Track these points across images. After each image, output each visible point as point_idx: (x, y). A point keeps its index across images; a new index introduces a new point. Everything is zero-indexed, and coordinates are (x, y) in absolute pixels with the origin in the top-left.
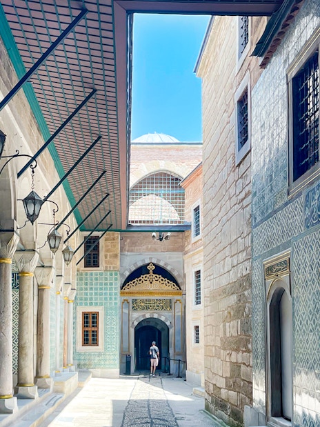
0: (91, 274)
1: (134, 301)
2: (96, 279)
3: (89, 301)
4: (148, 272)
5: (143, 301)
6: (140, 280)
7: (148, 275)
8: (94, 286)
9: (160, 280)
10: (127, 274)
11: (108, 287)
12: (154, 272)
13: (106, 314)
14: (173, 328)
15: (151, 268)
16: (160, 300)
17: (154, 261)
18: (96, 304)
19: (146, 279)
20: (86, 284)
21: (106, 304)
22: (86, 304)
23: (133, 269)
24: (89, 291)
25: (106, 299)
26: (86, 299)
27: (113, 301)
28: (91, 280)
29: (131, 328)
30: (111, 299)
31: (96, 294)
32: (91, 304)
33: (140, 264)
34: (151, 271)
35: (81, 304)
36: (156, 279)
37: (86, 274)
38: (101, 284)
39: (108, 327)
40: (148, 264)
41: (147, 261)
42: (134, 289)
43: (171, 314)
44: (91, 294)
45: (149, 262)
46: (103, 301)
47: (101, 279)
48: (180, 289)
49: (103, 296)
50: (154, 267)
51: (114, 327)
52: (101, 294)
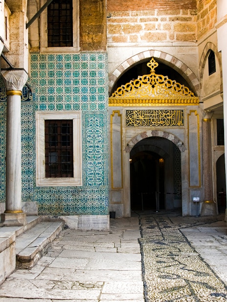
0: (60, 57)
1: (129, 113)
2: (68, 66)
3: (55, 103)
4: (148, 71)
5: (142, 113)
6: (137, 83)
7: (148, 76)
8: (64, 78)
9: (166, 82)
10: (118, 73)
11: (89, 78)
12: (158, 71)
13: (85, 124)
14: (187, 151)
15: (152, 65)
16: (166, 112)
17: (157, 55)
18: (68, 107)
19: (146, 81)
20: (51, 74)
21: (85, 106)
22: (51, 107)
23: (127, 66)
24: (55, 86)
25: (85, 98)
26: (51, 99)
27: (97, 102)
28: (60, 67)
29: (124, 152)
30: (93, 98)
31: (67, 90)
32: (60, 107)
33: (137, 59)
34: (153, 70)
35: (43, 107)
36: (160, 81)
37: (51, 58)
38: (76, 74)
39: (88, 145)
40: (148, 60)
41: (147, 55)
42: (127, 96)
43: (182, 131)
44: (60, 90)
45: (150, 57)
46: (81, 103)
47: (76, 66)
48: (196, 95)
49: (80, 95)
50: (157, 64)
51: (100, 145)
52: (76, 90)
